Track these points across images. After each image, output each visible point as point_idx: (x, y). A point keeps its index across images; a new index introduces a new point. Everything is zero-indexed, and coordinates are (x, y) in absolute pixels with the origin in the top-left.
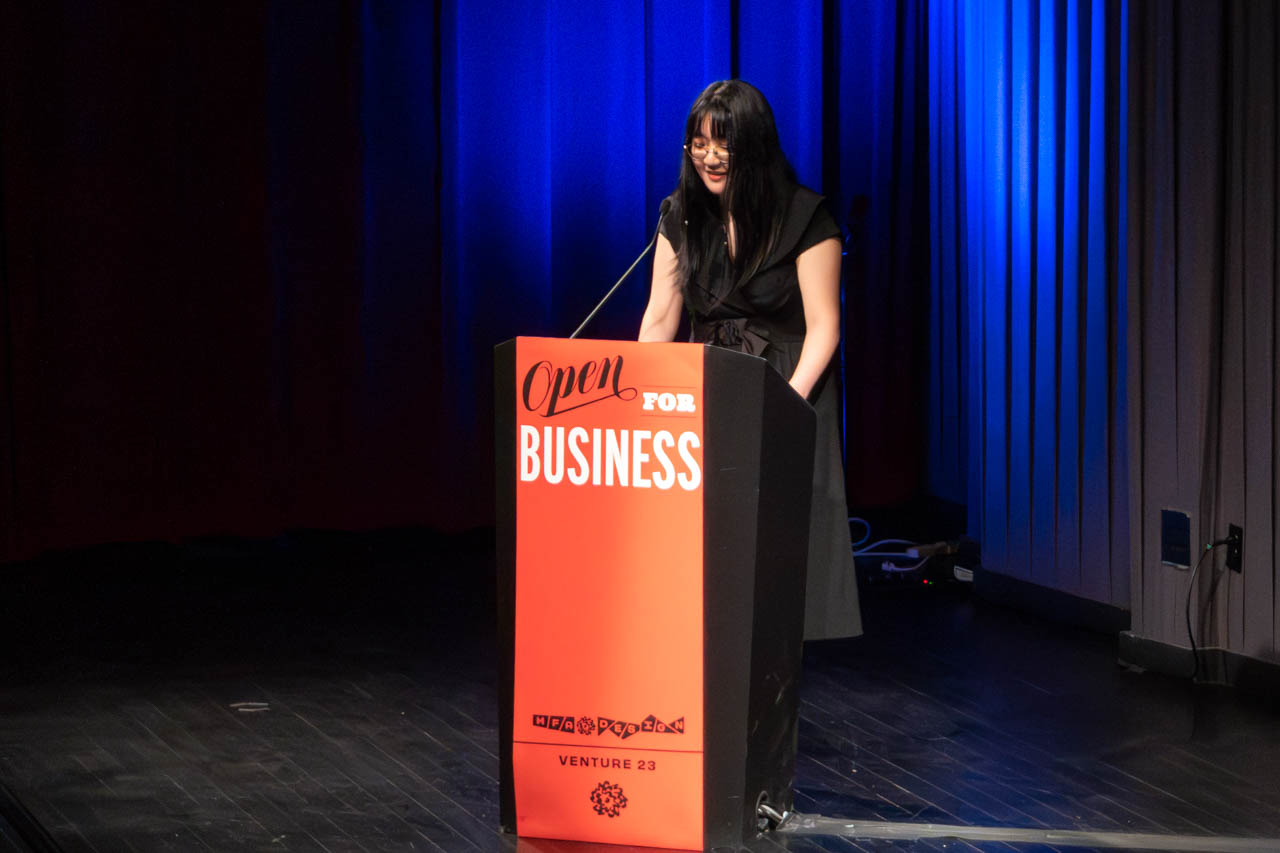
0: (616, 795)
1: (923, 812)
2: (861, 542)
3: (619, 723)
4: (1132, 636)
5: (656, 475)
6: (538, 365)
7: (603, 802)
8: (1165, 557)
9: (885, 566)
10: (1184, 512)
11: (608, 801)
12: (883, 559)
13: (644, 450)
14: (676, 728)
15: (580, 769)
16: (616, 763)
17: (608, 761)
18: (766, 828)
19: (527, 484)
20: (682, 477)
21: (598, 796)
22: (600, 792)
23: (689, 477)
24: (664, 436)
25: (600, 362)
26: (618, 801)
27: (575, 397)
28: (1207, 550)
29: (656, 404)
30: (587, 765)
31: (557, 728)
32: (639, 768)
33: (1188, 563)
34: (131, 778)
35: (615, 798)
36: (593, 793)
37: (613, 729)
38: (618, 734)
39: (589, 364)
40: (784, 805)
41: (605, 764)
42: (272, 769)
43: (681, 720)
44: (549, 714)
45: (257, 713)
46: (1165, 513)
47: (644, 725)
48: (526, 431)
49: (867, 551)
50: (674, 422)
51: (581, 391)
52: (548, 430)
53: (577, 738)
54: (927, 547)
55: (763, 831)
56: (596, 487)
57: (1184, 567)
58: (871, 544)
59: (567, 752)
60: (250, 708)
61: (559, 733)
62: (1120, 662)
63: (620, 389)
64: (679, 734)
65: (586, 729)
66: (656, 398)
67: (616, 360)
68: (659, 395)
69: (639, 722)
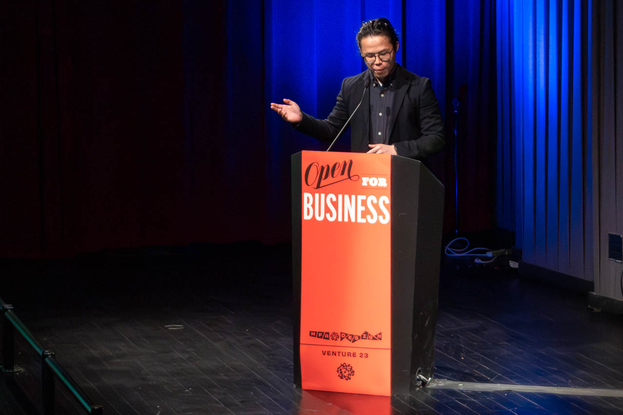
0: (349, 370)
1: (496, 378)
2: (465, 249)
3: (350, 335)
4: (595, 294)
5: (368, 217)
6: (313, 163)
7: (343, 373)
8: (610, 257)
9: (476, 261)
10: (619, 235)
11: (345, 372)
12: (475, 257)
13: (362, 205)
14: (378, 337)
15: (332, 357)
16: (349, 354)
17: (345, 353)
18: (420, 386)
19: (307, 221)
20: (381, 217)
21: (341, 370)
22: (342, 368)
23: (384, 218)
24: (372, 198)
25: (341, 162)
26: (350, 372)
27: (330, 179)
29: (368, 183)
30: (335, 355)
31: (321, 337)
34: (118, 361)
35: (349, 371)
36: (338, 368)
37: (347, 338)
38: (350, 340)
39: (336, 164)
40: (429, 375)
41: (344, 355)
42: (185, 356)
43: (380, 334)
44: (317, 330)
45: (179, 330)
46: (611, 236)
47: (362, 336)
48: (306, 195)
49: (468, 254)
50: (377, 191)
51: (333, 176)
52: (317, 195)
53: (330, 342)
54: (496, 251)
55: (419, 387)
56: (340, 222)
57: (620, 261)
58: (470, 250)
59: (326, 349)
60: (174, 327)
61: (322, 340)
62: (589, 306)
63: (351, 175)
64: (379, 341)
65: (335, 338)
66: (368, 180)
67: (349, 162)
68: (370, 178)
69: (360, 335)
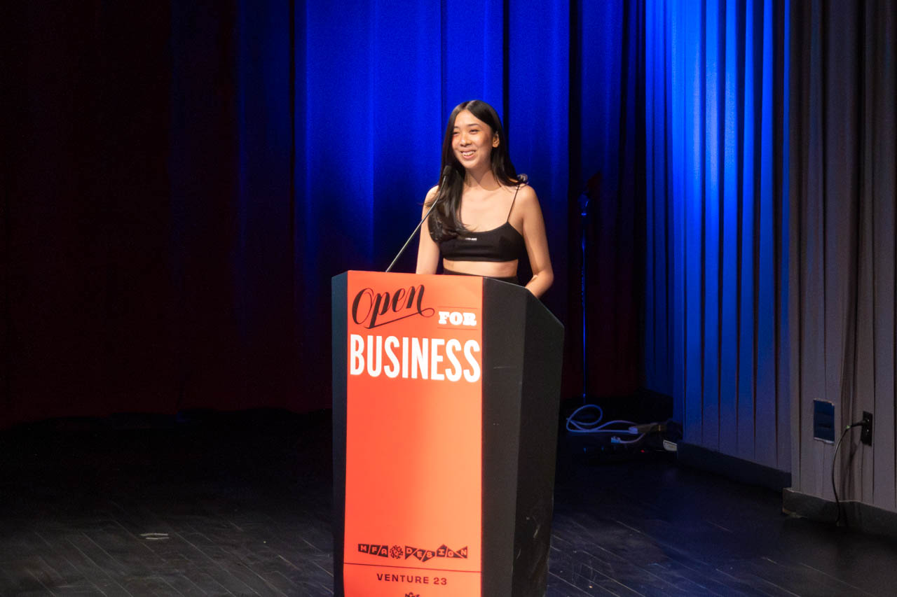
2: (598, 421)
3: (420, 550)
4: (793, 491)
5: (448, 371)
6: (363, 291)
8: (815, 436)
9: (613, 440)
10: (830, 402)
12: (612, 435)
13: (439, 354)
14: (462, 554)
15: (392, 583)
16: (418, 580)
17: (412, 577)
19: (355, 377)
20: (467, 372)
23: (472, 373)
24: (454, 343)
25: (408, 289)
27: (390, 315)
28: (847, 430)
29: (448, 320)
30: (397, 580)
31: (375, 553)
32: (435, 583)
33: (832, 438)
34: (68, 586)
37: (416, 555)
38: (420, 559)
39: (398, 292)
41: (410, 580)
42: (170, 581)
43: (466, 548)
44: (371, 543)
45: (162, 541)
46: (815, 401)
47: (438, 552)
48: (354, 338)
49: (601, 429)
50: (461, 333)
51: (394, 310)
52: (370, 338)
53: (390, 561)
54: (642, 426)
56: (405, 379)
57: (831, 442)
58: (603, 424)
59: (384, 571)
60: (155, 536)
61: (377, 557)
62: (784, 510)
63: (422, 308)
64: (464, 559)
65: (397, 554)
66: (448, 316)
67: (420, 288)
68: (451, 313)
69: (435, 550)
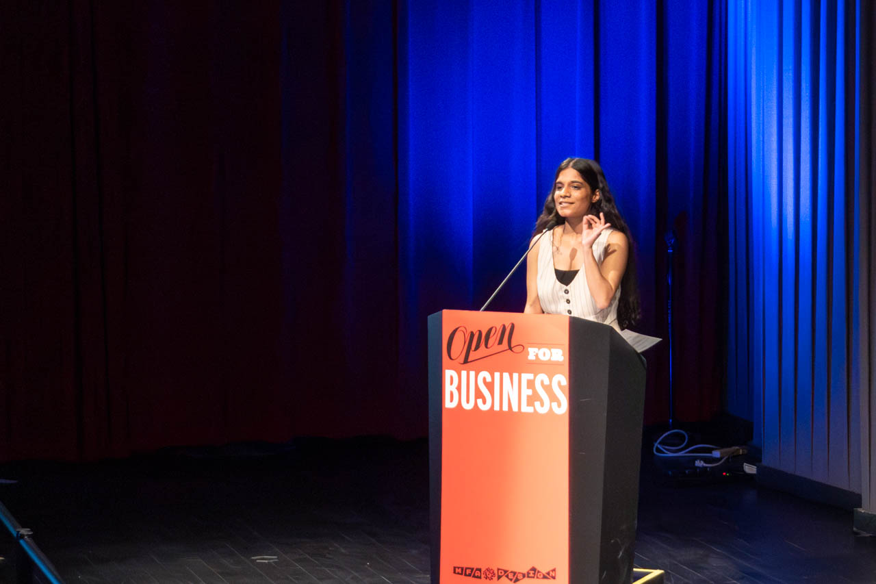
3: (511, 572)
4: (863, 511)
5: (537, 404)
6: (458, 328)
9: (697, 463)
12: (696, 458)
13: (528, 388)
14: (550, 575)
19: (450, 410)
20: (554, 405)
23: (559, 405)
24: (542, 377)
25: (499, 327)
27: (483, 351)
29: (537, 355)
31: (470, 575)
37: (507, 576)
38: (511, 580)
39: (490, 330)
43: (554, 570)
44: (465, 566)
45: (270, 563)
47: (528, 573)
48: (449, 374)
49: (685, 453)
50: (549, 368)
51: (486, 347)
52: (464, 373)
54: (724, 450)
56: (496, 412)
58: (688, 448)
60: (264, 559)
61: (471, 579)
62: (855, 529)
63: (512, 346)
64: (552, 580)
65: (490, 576)
66: (537, 352)
67: (510, 326)
68: (539, 349)
69: (525, 571)
